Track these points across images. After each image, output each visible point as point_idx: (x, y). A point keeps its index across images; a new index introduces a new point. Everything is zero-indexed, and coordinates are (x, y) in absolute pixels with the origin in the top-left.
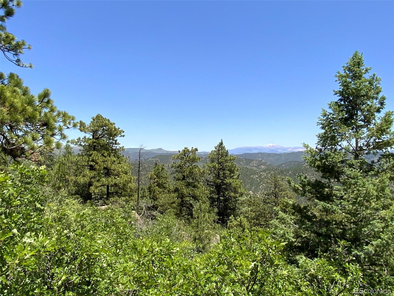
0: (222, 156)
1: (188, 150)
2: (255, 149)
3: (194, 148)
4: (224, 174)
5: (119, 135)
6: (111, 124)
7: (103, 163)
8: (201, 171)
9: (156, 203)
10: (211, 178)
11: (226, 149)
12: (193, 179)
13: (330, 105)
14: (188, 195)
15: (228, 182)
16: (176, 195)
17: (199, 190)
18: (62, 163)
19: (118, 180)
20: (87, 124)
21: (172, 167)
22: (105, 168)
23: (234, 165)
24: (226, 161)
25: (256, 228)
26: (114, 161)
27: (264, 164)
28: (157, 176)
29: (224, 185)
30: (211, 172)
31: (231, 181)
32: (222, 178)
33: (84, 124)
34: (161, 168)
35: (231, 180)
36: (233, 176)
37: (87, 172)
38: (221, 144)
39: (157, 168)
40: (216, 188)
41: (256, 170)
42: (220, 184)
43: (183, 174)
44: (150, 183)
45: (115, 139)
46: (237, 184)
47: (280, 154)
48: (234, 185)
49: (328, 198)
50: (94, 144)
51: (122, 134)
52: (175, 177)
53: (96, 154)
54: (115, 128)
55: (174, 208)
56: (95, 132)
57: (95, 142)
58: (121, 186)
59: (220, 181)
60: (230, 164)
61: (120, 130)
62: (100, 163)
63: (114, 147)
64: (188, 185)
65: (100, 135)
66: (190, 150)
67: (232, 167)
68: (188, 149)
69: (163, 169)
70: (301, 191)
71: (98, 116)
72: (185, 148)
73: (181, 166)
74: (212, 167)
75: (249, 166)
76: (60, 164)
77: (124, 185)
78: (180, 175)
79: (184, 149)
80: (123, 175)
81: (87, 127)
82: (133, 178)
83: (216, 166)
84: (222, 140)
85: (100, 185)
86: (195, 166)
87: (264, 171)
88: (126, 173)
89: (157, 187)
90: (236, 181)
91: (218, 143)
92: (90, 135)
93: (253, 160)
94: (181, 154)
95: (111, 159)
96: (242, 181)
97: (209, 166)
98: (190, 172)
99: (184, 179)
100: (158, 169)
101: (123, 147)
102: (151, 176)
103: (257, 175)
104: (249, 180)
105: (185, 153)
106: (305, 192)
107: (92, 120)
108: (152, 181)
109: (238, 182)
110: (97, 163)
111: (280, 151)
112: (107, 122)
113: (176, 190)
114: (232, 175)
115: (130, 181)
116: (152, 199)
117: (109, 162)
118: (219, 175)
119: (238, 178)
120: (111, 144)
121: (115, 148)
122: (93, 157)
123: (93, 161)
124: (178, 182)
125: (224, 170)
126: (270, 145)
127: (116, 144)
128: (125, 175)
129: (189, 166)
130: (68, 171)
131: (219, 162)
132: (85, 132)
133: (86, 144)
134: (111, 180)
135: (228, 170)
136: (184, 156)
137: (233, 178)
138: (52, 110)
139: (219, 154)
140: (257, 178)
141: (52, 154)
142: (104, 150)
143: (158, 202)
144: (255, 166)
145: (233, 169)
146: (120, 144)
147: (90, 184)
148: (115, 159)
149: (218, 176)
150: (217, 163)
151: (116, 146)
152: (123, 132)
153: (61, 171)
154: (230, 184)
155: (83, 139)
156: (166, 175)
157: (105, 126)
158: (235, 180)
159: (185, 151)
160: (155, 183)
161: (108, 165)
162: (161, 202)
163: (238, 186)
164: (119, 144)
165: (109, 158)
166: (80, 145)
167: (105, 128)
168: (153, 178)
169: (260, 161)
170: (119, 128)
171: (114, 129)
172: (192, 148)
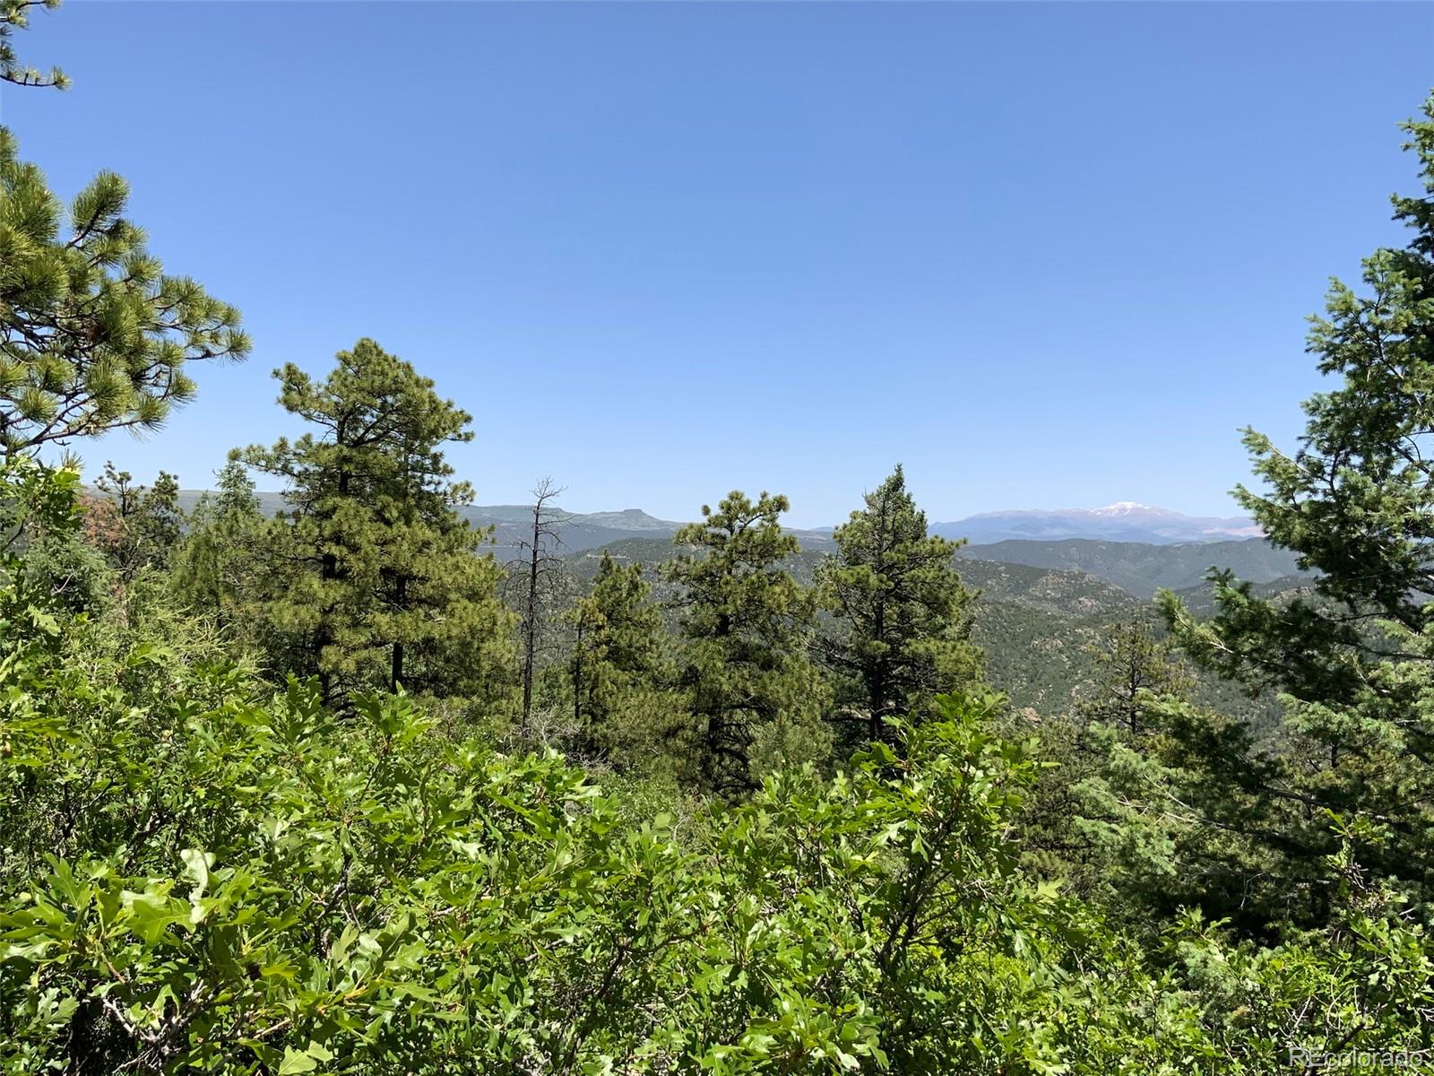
0: (897, 540)
1: (744, 507)
2: (1057, 521)
3: (770, 498)
4: (903, 615)
5: (451, 435)
6: (417, 382)
7: (377, 549)
8: (801, 597)
9: (601, 728)
10: (845, 632)
11: (917, 509)
12: (763, 630)
13: (1371, 265)
14: (738, 698)
15: (921, 649)
16: (688, 696)
17: (788, 678)
18: (207, 542)
19: (439, 626)
20: (312, 382)
21: (676, 576)
22: (387, 572)
23: (950, 580)
24: (915, 561)
25: (1040, 856)
26: (427, 544)
27: (1095, 591)
28: (609, 616)
29: (900, 664)
30: (845, 606)
31: (933, 649)
32: (894, 635)
33: (304, 378)
34: (625, 585)
35: (933, 645)
36: (944, 627)
37: (313, 582)
38: (897, 484)
39: (609, 582)
40: (866, 677)
41: (1054, 618)
42: (885, 662)
43: (722, 607)
44: (580, 645)
45: (434, 450)
46: (957, 661)
47: (1164, 549)
48: (943, 664)
49: (1339, 688)
50: (346, 468)
51: (464, 429)
52: (683, 623)
53: (352, 512)
54: (432, 401)
55: (678, 753)
56: (347, 418)
57: (346, 460)
58: (452, 649)
59: (885, 647)
60: (931, 575)
61: (452, 410)
62: (366, 547)
63: (429, 483)
64: (742, 655)
65: (367, 431)
66: (754, 504)
67: (941, 586)
68: (745, 499)
69: (635, 586)
70: (1220, 653)
71: (362, 345)
72: (732, 498)
73: (712, 574)
74: (851, 580)
75: (1023, 598)
76: (197, 547)
77: (465, 645)
78: (708, 615)
79: (727, 499)
80: (461, 605)
81: (314, 394)
82: (501, 620)
83: (871, 580)
84: (899, 470)
85: (363, 639)
86: (771, 575)
87: (1095, 620)
88: (474, 596)
89: (609, 665)
90: (954, 648)
91: (883, 483)
92: (326, 428)
93: (1044, 573)
94: (715, 522)
95: (413, 535)
96: (980, 650)
97: (837, 580)
98: (749, 601)
99: (723, 629)
100: (615, 588)
101: (468, 485)
102: (584, 613)
103: (1061, 636)
104: (1024, 657)
105: (730, 520)
106: (1236, 661)
107: (337, 365)
108: (588, 638)
109: (963, 653)
110: (354, 549)
111: (1166, 535)
112: (401, 374)
113: (690, 677)
114: (940, 620)
115: (491, 632)
116: (584, 712)
117: (405, 547)
118: (879, 622)
119: (964, 635)
120: (413, 469)
121: (433, 486)
122: (340, 523)
123: (337, 538)
124: (698, 644)
125: (904, 599)
126: (1124, 509)
127: (436, 471)
128: (471, 606)
129: (746, 575)
130: (231, 579)
131: (881, 562)
132: (308, 417)
133: (311, 470)
134: (413, 626)
135: (924, 601)
136: (725, 532)
137: (943, 637)
138: (137, 274)
139: (884, 529)
140: (1061, 651)
141: (170, 514)
142: (386, 493)
143: (608, 727)
144: (1053, 600)
145: (943, 594)
146: (451, 471)
147: (323, 637)
148: (429, 534)
149: (876, 625)
150: (873, 568)
151: (436, 478)
152: (468, 419)
153: (200, 574)
154: (931, 661)
155: (298, 445)
156: (650, 611)
157: (394, 392)
158: (949, 645)
159: (729, 508)
160: (598, 645)
161: (397, 556)
162: (621, 725)
163: (963, 668)
164: (448, 471)
165: (405, 529)
166: (286, 470)
167: (390, 399)
168: (593, 625)
169: (1075, 577)
170: (450, 405)
171: (427, 406)
172: (764, 496)
